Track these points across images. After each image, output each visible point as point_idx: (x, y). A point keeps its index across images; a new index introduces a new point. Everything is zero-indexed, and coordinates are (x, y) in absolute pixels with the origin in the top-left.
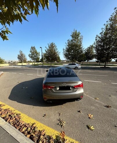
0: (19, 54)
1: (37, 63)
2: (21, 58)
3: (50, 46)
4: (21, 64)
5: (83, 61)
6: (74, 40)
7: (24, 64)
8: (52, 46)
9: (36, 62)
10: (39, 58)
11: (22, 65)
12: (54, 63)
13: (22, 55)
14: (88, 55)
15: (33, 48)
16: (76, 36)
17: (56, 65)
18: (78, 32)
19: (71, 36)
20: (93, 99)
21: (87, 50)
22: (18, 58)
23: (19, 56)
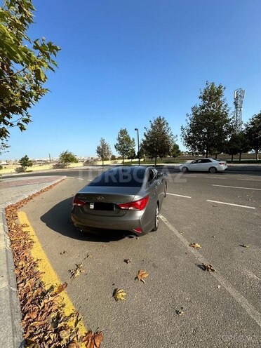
0: (99, 144)
1: (130, 160)
2: (102, 152)
3: (154, 125)
4: (101, 163)
5: (241, 152)
6: (208, 104)
7: (106, 163)
8: (159, 124)
9: (128, 159)
10: (133, 151)
11: (103, 165)
13: (104, 146)
14: (257, 136)
15: (123, 132)
16: (212, 95)
17: (168, 163)
19: (200, 97)
20: (187, 243)
21: (252, 123)
22: (98, 152)
23: (98, 148)
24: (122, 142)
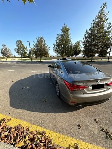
0: (2, 48)
1: (24, 58)
2: (5, 53)
3: (38, 40)
4: (5, 60)
5: (71, 56)
7: (9, 59)
8: (41, 40)
10: (26, 53)
11: (7, 61)
12: (42, 58)
13: (6, 49)
14: (76, 50)
15: (19, 42)
18: (67, 27)
21: (75, 46)
22: (2, 53)
23: (2, 50)
24: (19, 48)
